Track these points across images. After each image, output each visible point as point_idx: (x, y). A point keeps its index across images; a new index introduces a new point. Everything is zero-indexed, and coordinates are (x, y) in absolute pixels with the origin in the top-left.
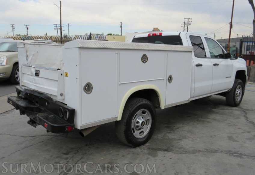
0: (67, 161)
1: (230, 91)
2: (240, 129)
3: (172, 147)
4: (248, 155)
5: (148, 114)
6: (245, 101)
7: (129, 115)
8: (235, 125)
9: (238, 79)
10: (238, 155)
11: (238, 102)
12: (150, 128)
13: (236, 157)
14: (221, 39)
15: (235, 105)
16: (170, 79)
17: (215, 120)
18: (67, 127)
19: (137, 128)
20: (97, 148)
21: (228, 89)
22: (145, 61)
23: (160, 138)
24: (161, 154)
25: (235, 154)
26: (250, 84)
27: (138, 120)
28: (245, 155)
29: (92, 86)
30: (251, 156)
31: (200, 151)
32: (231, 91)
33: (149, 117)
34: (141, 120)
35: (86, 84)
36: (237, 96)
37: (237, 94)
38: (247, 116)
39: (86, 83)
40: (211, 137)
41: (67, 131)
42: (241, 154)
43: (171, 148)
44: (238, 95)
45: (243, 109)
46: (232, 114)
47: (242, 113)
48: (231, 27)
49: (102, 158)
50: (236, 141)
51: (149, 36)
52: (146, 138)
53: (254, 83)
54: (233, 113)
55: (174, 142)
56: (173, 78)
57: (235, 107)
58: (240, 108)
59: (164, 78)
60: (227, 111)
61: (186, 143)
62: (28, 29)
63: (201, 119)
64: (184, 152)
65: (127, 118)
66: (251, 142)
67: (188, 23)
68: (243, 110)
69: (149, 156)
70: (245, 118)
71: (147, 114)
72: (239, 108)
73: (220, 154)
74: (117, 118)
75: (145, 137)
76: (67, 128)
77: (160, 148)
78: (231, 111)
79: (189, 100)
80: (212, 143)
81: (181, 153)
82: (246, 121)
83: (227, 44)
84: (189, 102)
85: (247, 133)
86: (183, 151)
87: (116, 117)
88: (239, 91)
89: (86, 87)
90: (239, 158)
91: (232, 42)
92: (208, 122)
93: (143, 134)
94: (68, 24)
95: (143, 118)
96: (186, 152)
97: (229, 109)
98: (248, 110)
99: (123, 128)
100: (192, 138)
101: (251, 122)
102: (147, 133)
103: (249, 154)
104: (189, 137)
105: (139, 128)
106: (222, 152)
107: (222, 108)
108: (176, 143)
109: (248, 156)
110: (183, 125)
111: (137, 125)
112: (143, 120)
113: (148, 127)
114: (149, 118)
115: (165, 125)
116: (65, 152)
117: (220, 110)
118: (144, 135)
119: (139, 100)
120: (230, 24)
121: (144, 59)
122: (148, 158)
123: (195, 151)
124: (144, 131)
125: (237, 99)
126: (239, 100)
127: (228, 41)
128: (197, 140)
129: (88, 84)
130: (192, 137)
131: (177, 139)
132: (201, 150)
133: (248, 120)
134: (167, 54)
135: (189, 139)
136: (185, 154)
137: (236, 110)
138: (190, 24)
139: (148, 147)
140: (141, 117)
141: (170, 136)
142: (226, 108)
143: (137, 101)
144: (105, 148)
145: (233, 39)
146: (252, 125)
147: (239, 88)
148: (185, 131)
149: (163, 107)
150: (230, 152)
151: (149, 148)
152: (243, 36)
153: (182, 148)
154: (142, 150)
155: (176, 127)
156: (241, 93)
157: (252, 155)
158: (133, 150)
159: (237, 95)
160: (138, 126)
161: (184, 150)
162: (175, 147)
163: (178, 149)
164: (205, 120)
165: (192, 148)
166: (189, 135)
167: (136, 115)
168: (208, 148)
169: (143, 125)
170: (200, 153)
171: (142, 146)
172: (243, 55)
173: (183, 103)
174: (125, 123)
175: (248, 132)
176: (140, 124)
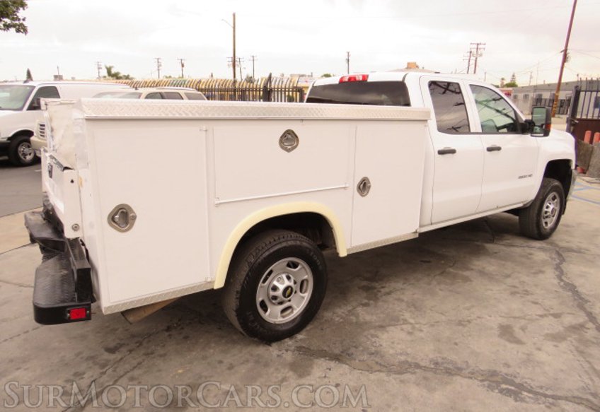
0: (101, 371)
1: (528, 205)
2: (536, 303)
3: (356, 347)
4: (538, 390)
5: (304, 267)
6: (567, 226)
7: (247, 275)
8: (527, 293)
9: (551, 180)
10: (513, 388)
11: (548, 231)
12: (308, 299)
13: (505, 394)
14: (542, 83)
15: (541, 235)
16: (364, 186)
17: (482, 273)
18: (68, 309)
19: (274, 301)
20: (186, 338)
21: (525, 203)
22: (289, 147)
23: (337, 319)
24: (320, 368)
25: (504, 386)
26: (588, 182)
27: (275, 283)
28: (529, 391)
29: (133, 212)
30: (546, 396)
31: (417, 366)
32: (531, 205)
33: (307, 274)
34: (283, 283)
35: (115, 208)
36: (547, 217)
37: (546, 212)
38: (564, 266)
39: (115, 206)
40: (460, 323)
41: (70, 317)
42: (521, 387)
43: (353, 350)
44: (548, 214)
45: (557, 246)
46: (529, 259)
47: (552, 259)
48: (565, 59)
49: (180, 371)
50: (519, 342)
51: (341, 82)
52: (296, 322)
53: (598, 181)
54: (530, 256)
55: (366, 333)
56: (373, 183)
57: (541, 242)
58: (552, 244)
59: (347, 185)
60: (518, 250)
61: (393, 341)
62: (183, 66)
63: (451, 270)
64: (378, 368)
65: (242, 281)
66: (556, 346)
67: (477, 52)
68: (557, 249)
69: (291, 373)
70: (557, 273)
71: (300, 269)
72: (548, 244)
73: (466, 381)
74: (212, 282)
75: (294, 320)
76: (69, 312)
77: (325, 348)
78: (528, 251)
79: (416, 232)
80: (456, 344)
81: (370, 370)
82: (556, 281)
83: (554, 94)
84: (417, 236)
85: (551, 318)
86: (377, 363)
87: (209, 280)
88: (551, 207)
89: (116, 214)
90: (511, 401)
91: (565, 90)
92: (467, 279)
93: (292, 312)
94: (253, 57)
95: (289, 278)
96: (384, 366)
97: (525, 244)
98: (570, 250)
99: (232, 303)
100: (411, 324)
101: (567, 284)
102: (302, 309)
103: (541, 388)
104: (405, 322)
105: (278, 300)
106: (472, 375)
107: (508, 241)
108: (369, 336)
109: (536, 393)
110: (404, 283)
111: (272, 293)
112: (287, 283)
113: (303, 298)
114: (306, 277)
115: (365, 283)
116: (112, 345)
117: (503, 248)
118: (292, 315)
119: (276, 238)
120: (563, 53)
121: (289, 140)
122: (284, 379)
123: (407, 366)
124: (294, 306)
125: (546, 223)
126: (550, 225)
127: (556, 87)
128: (421, 331)
129: (121, 209)
130: (412, 321)
131: (377, 324)
132: (422, 364)
133: (562, 280)
134: (356, 128)
135: (404, 326)
136: (377, 373)
137: (540, 248)
138: (481, 55)
139: (299, 344)
140: (284, 276)
141: (365, 315)
142: (519, 241)
143: (272, 240)
144: (201, 340)
145: (567, 83)
146: (570, 293)
147: (554, 198)
148: (403, 301)
149: (343, 253)
150: (492, 376)
151: (299, 349)
152: (582, 79)
153: (376, 353)
154: (280, 353)
155: (387, 290)
156: (558, 209)
157: (549, 393)
158: (261, 350)
159: (546, 215)
160: (275, 298)
161: (380, 362)
162: (361, 348)
163: (365, 357)
164: (460, 272)
165: (401, 354)
166: (407, 315)
167: (271, 272)
168: (440, 360)
169: (286, 295)
170: (415, 373)
171: (287, 340)
172: (578, 120)
173: (400, 241)
174: (237, 292)
175: (556, 316)
176: (279, 293)
